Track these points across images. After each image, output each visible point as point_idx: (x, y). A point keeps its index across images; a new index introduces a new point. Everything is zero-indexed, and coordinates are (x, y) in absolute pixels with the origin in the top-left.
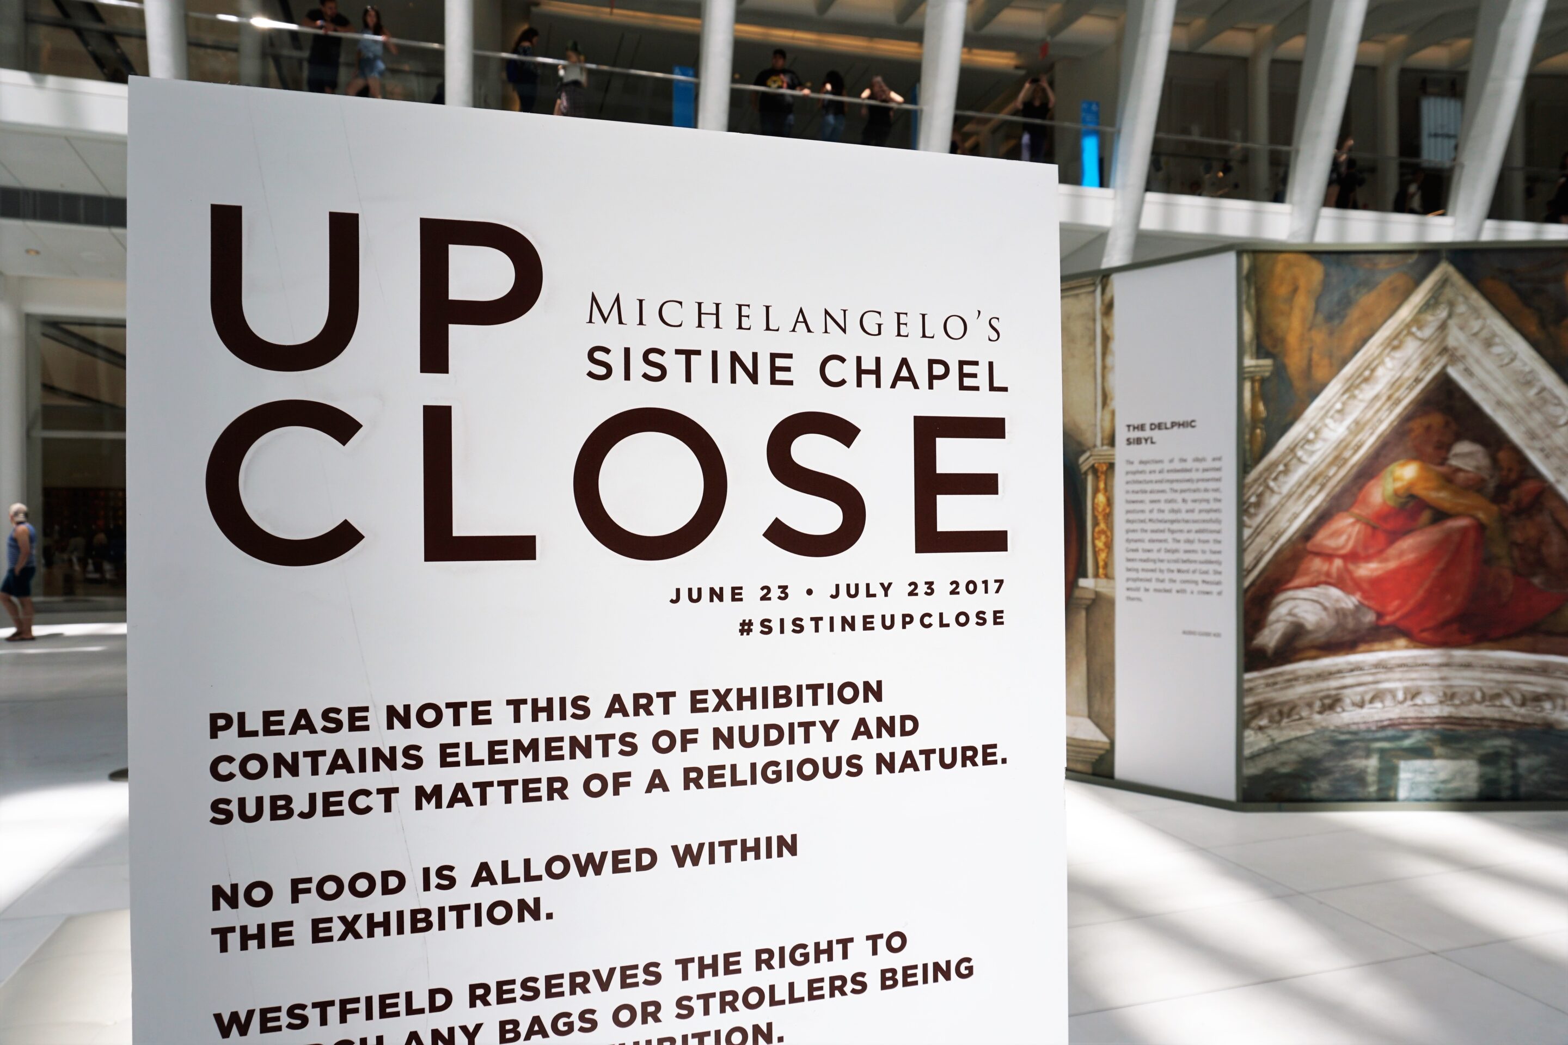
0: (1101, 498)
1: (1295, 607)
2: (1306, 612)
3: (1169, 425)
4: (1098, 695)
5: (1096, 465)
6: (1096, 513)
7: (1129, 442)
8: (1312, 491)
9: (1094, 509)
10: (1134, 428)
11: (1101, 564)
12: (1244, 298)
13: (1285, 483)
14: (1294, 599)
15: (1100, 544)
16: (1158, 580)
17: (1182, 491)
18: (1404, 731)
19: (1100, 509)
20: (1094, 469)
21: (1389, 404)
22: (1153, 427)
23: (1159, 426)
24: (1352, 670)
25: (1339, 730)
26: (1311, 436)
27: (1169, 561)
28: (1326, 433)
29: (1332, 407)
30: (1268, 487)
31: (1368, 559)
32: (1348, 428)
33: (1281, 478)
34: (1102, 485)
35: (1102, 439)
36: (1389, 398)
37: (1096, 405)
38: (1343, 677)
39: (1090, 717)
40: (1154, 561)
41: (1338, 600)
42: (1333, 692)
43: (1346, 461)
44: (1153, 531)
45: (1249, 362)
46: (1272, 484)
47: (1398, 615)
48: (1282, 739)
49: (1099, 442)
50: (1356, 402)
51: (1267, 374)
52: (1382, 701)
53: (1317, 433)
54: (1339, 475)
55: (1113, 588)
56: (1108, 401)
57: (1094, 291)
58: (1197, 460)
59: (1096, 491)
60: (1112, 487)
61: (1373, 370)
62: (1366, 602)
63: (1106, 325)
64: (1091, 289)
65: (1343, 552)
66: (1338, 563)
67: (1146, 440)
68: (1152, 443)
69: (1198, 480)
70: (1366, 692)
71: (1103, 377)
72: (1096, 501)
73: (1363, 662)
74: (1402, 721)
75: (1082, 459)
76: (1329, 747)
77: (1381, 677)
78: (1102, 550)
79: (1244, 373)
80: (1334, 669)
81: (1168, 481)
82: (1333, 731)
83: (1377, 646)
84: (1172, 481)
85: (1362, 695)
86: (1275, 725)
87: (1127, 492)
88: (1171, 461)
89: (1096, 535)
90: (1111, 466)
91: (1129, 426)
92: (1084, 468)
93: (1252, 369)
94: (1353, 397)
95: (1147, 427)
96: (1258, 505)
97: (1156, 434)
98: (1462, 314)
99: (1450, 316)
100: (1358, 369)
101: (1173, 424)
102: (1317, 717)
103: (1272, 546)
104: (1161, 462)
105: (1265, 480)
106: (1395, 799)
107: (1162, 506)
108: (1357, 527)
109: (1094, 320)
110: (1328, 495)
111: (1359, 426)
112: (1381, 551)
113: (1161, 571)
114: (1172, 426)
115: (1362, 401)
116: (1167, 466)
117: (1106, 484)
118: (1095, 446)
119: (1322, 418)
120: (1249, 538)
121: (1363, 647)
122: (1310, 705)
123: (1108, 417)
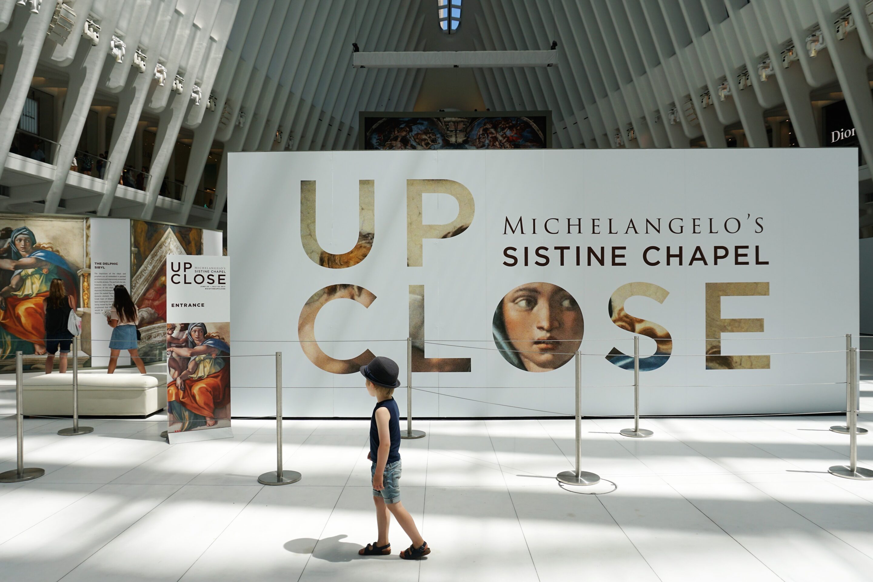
0: (86, 284)
1: (142, 313)
2: (144, 314)
3: (109, 264)
4: (85, 343)
5: (84, 274)
6: (84, 288)
7: (96, 267)
8: (145, 283)
9: (83, 287)
10: (97, 264)
11: (86, 303)
12: (132, 232)
13: (140, 281)
14: (142, 311)
15: (85, 298)
16: (106, 307)
17: (113, 282)
18: (163, 343)
19: (85, 287)
20: (83, 275)
21: (160, 261)
22: (104, 264)
23: (106, 264)
24: (153, 329)
25: (151, 344)
26: (145, 269)
27: (109, 302)
28: (148, 268)
29: (149, 262)
30: (137, 282)
31: (156, 300)
32: (152, 267)
33: (139, 280)
34: (86, 280)
35: (86, 266)
36: (160, 260)
37: (84, 256)
38: (152, 331)
39: (82, 350)
40: (105, 302)
41: (151, 311)
42: (150, 335)
43: (152, 275)
44: (104, 293)
45: (133, 249)
46: (137, 281)
47: (162, 314)
48: (140, 348)
49: (85, 267)
50: (154, 261)
51: (136, 252)
52: (159, 336)
53: (146, 268)
54: (151, 279)
55: (90, 310)
56: (88, 255)
57: (83, 221)
58: (118, 274)
59: (84, 281)
60: (90, 281)
61: (157, 253)
62: (156, 311)
63: (87, 232)
64: (82, 220)
65: (151, 299)
66: (150, 301)
67: (102, 267)
68: (104, 268)
69: (118, 279)
70: (156, 334)
71: (86, 248)
72: (84, 284)
73: (155, 326)
74: (163, 341)
75: (78, 272)
76: (149, 349)
77: (159, 330)
78: (86, 299)
79: (132, 251)
80: (150, 328)
81: (109, 279)
82: (150, 344)
83: (158, 322)
84: (110, 279)
85: (155, 335)
86: (139, 344)
87: (95, 282)
88: (110, 274)
89: (84, 295)
90: (89, 274)
91: (96, 263)
92: (79, 274)
93: (133, 251)
94: (153, 259)
95: (102, 264)
96: (135, 286)
97: (105, 266)
98: (172, 241)
99: (170, 241)
100: (154, 253)
101: (111, 264)
102: (147, 341)
103: (138, 297)
104: (107, 274)
105: (136, 280)
106: (162, 361)
107: (107, 286)
108: (154, 292)
109: (83, 230)
110: (149, 284)
111: (154, 267)
112: (158, 299)
113: (107, 305)
114: (110, 264)
115: (155, 261)
116: (108, 275)
117: (87, 279)
118: (83, 268)
119: (147, 265)
120: (133, 295)
121: (155, 323)
122: (145, 338)
123: (88, 260)
